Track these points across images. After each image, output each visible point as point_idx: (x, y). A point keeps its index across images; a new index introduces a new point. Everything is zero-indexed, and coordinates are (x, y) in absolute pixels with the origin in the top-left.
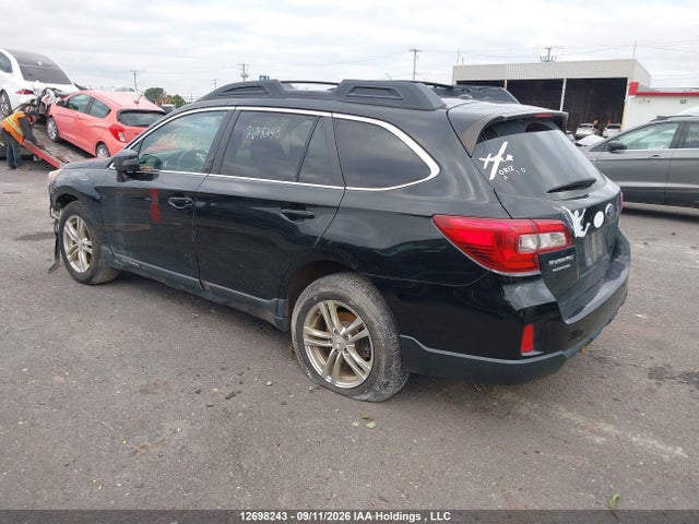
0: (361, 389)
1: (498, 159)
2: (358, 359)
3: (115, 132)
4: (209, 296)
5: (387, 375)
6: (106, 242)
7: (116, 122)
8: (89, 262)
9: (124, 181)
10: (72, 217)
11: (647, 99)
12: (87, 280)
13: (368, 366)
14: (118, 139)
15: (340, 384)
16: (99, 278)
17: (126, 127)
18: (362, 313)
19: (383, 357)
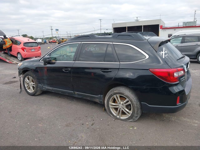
0: (129, 119)
1: (164, 53)
2: (127, 110)
3: (23, 49)
4: (76, 96)
5: (137, 114)
6: (40, 83)
7: (23, 46)
8: (34, 89)
9: (46, 65)
10: (27, 77)
11: (165, 30)
12: (33, 95)
13: (131, 112)
14: (24, 51)
15: (122, 118)
16: (38, 93)
17: (26, 48)
18: (128, 97)
19: (136, 109)
